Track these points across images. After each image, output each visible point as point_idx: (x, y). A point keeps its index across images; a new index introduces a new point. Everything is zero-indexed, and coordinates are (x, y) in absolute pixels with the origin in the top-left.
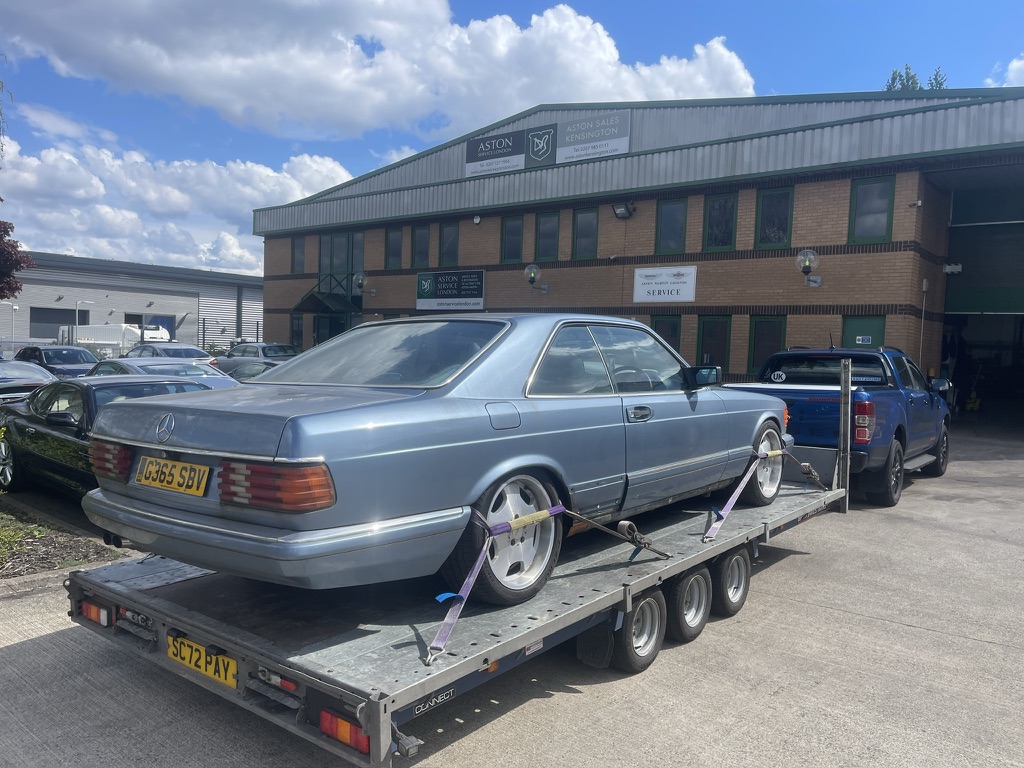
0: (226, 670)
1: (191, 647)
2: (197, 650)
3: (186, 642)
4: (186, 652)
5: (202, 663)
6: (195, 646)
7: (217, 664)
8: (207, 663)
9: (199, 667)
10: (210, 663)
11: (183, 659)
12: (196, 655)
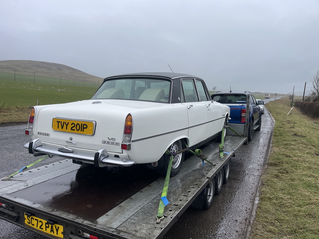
0: (57, 230)
1: (37, 220)
2: (40, 221)
3: (35, 218)
4: (34, 222)
5: (44, 227)
6: (39, 219)
7: (52, 227)
8: (46, 227)
9: (42, 229)
10: (48, 227)
11: (33, 225)
12: (40, 224)
